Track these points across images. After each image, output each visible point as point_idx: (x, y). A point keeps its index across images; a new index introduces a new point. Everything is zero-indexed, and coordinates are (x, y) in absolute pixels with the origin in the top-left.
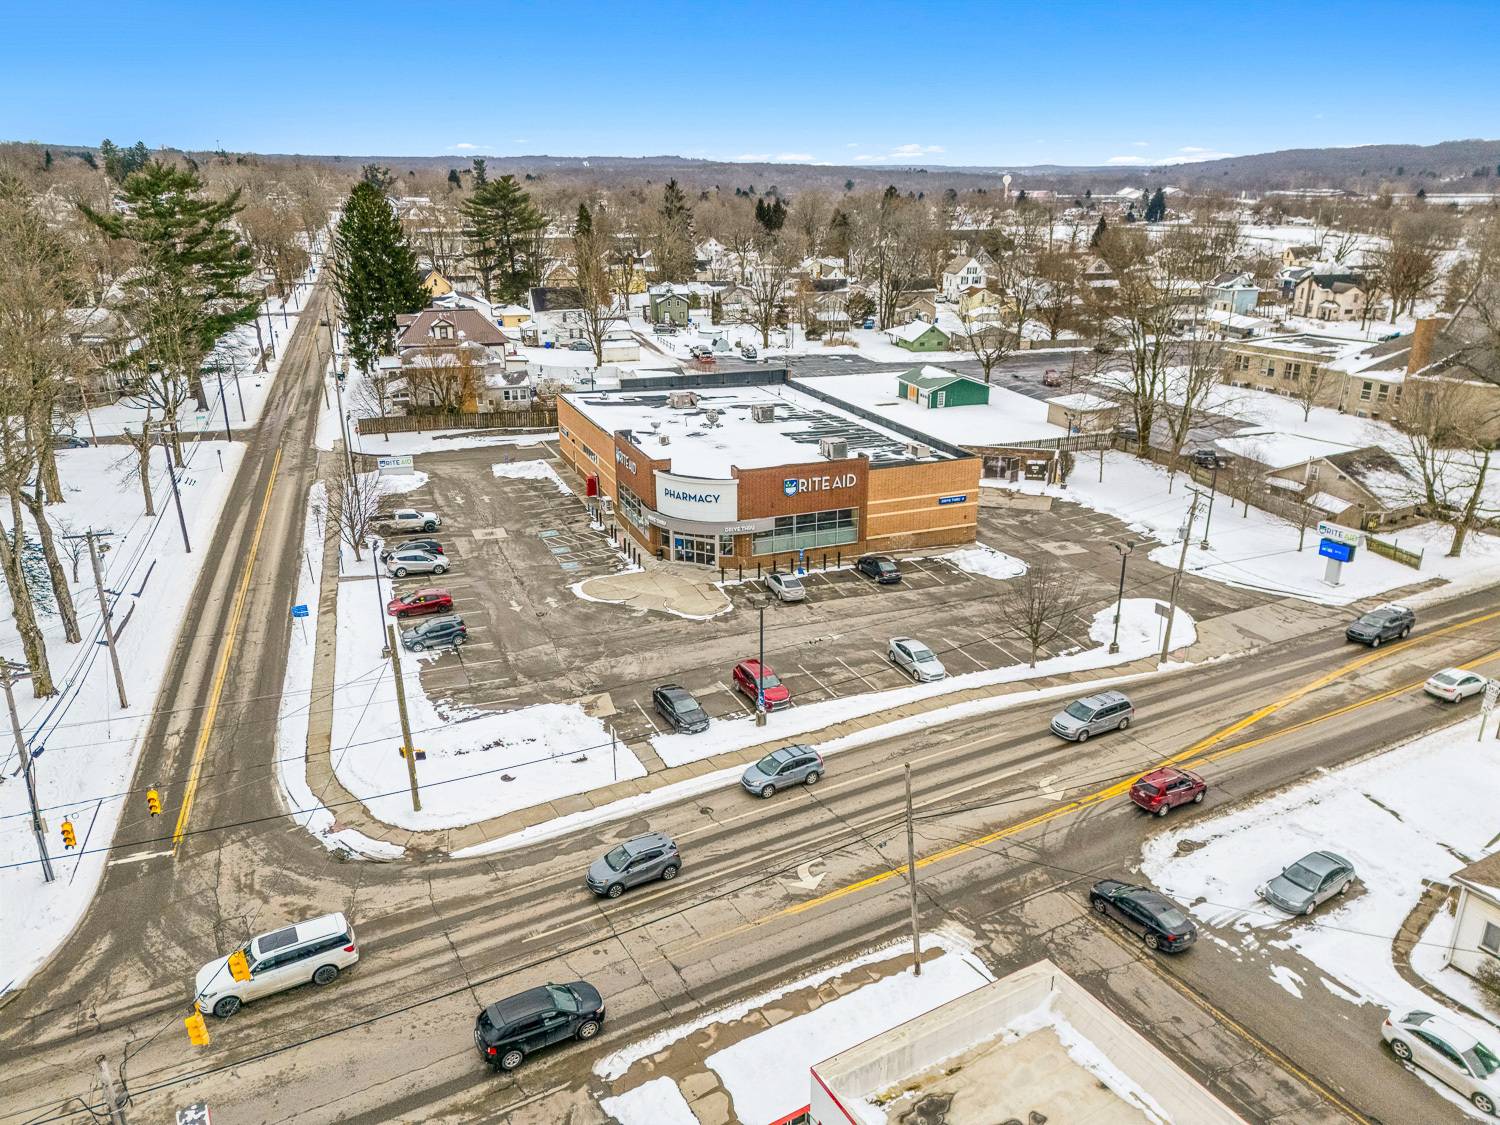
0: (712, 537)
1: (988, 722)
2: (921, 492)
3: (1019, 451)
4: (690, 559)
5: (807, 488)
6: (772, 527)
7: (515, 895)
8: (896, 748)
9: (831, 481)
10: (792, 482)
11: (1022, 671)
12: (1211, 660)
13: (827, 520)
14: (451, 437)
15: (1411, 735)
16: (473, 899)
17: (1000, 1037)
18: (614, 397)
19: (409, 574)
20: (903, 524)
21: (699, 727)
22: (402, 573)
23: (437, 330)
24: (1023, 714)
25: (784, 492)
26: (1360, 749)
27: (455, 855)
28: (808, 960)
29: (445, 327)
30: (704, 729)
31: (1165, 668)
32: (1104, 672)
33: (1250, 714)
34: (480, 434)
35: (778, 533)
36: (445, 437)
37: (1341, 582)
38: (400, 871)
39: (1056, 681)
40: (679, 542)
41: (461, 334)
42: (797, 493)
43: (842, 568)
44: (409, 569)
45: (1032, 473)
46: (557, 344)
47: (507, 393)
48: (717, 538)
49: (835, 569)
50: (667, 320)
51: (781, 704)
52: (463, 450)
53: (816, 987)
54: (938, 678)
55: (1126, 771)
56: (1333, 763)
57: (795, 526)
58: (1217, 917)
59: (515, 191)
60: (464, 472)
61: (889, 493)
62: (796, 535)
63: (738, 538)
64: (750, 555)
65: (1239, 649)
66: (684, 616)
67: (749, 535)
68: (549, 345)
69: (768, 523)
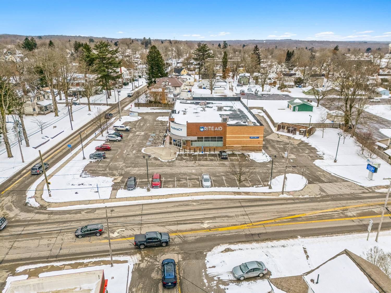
0: (181, 140)
1: (210, 202)
2: (244, 134)
3: (300, 126)
4: (176, 145)
5: (207, 129)
6: (197, 139)
7: (49, 222)
8: (177, 204)
9: (214, 128)
10: (202, 127)
11: (235, 189)
12: (301, 197)
13: (213, 139)
14: (155, 109)
15: (345, 233)
16: (39, 220)
17: (75, 288)
18: (189, 102)
19: (110, 141)
20: (238, 143)
21: (131, 189)
22: (108, 140)
23: (164, 82)
24: (223, 201)
25: (200, 130)
26: (319, 234)
27: (48, 209)
28: (92, 255)
29: (166, 82)
30: (132, 190)
31: (281, 196)
32: (261, 194)
33: (295, 215)
34: (163, 109)
35: (198, 141)
36: (154, 109)
37: (373, 179)
38: (33, 210)
39: (243, 193)
40: (174, 140)
41: (170, 84)
42: (204, 130)
43: (215, 153)
44: (110, 139)
45: (301, 133)
46: (207, 88)
47: (173, 99)
48: (182, 140)
49: (213, 153)
50: (242, 83)
51: (156, 187)
52: (156, 113)
53: (85, 263)
54: (207, 187)
55: (234, 223)
56: (303, 236)
57: (204, 140)
58: (213, 273)
59: (206, 48)
60: (150, 118)
61: (233, 134)
62: (204, 142)
63: (187, 141)
64: (190, 146)
65: (314, 194)
66: (161, 160)
67: (190, 141)
68: (204, 88)
69: (195, 138)
